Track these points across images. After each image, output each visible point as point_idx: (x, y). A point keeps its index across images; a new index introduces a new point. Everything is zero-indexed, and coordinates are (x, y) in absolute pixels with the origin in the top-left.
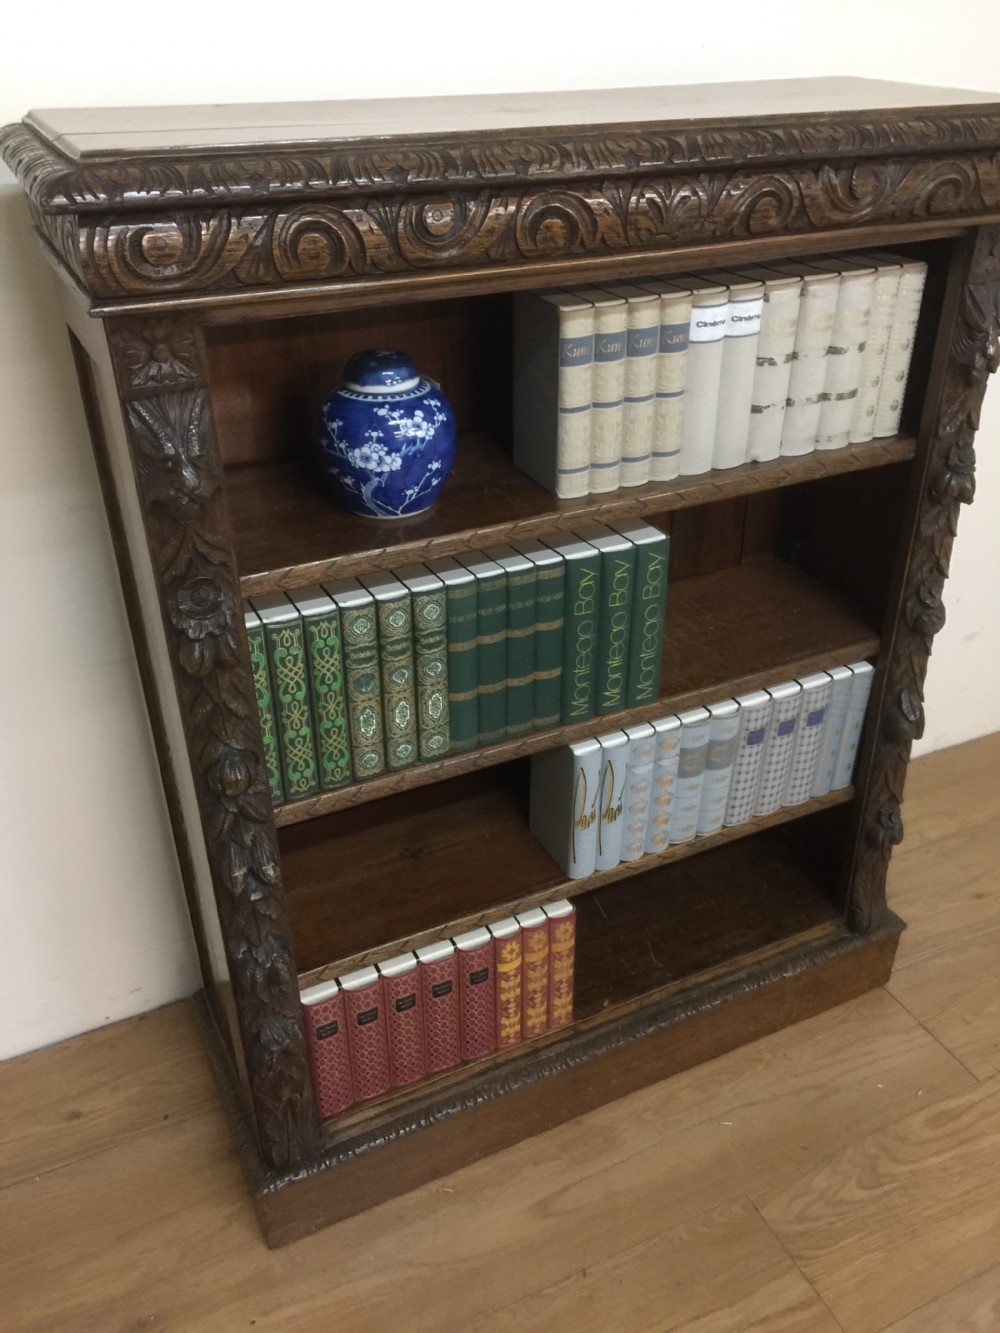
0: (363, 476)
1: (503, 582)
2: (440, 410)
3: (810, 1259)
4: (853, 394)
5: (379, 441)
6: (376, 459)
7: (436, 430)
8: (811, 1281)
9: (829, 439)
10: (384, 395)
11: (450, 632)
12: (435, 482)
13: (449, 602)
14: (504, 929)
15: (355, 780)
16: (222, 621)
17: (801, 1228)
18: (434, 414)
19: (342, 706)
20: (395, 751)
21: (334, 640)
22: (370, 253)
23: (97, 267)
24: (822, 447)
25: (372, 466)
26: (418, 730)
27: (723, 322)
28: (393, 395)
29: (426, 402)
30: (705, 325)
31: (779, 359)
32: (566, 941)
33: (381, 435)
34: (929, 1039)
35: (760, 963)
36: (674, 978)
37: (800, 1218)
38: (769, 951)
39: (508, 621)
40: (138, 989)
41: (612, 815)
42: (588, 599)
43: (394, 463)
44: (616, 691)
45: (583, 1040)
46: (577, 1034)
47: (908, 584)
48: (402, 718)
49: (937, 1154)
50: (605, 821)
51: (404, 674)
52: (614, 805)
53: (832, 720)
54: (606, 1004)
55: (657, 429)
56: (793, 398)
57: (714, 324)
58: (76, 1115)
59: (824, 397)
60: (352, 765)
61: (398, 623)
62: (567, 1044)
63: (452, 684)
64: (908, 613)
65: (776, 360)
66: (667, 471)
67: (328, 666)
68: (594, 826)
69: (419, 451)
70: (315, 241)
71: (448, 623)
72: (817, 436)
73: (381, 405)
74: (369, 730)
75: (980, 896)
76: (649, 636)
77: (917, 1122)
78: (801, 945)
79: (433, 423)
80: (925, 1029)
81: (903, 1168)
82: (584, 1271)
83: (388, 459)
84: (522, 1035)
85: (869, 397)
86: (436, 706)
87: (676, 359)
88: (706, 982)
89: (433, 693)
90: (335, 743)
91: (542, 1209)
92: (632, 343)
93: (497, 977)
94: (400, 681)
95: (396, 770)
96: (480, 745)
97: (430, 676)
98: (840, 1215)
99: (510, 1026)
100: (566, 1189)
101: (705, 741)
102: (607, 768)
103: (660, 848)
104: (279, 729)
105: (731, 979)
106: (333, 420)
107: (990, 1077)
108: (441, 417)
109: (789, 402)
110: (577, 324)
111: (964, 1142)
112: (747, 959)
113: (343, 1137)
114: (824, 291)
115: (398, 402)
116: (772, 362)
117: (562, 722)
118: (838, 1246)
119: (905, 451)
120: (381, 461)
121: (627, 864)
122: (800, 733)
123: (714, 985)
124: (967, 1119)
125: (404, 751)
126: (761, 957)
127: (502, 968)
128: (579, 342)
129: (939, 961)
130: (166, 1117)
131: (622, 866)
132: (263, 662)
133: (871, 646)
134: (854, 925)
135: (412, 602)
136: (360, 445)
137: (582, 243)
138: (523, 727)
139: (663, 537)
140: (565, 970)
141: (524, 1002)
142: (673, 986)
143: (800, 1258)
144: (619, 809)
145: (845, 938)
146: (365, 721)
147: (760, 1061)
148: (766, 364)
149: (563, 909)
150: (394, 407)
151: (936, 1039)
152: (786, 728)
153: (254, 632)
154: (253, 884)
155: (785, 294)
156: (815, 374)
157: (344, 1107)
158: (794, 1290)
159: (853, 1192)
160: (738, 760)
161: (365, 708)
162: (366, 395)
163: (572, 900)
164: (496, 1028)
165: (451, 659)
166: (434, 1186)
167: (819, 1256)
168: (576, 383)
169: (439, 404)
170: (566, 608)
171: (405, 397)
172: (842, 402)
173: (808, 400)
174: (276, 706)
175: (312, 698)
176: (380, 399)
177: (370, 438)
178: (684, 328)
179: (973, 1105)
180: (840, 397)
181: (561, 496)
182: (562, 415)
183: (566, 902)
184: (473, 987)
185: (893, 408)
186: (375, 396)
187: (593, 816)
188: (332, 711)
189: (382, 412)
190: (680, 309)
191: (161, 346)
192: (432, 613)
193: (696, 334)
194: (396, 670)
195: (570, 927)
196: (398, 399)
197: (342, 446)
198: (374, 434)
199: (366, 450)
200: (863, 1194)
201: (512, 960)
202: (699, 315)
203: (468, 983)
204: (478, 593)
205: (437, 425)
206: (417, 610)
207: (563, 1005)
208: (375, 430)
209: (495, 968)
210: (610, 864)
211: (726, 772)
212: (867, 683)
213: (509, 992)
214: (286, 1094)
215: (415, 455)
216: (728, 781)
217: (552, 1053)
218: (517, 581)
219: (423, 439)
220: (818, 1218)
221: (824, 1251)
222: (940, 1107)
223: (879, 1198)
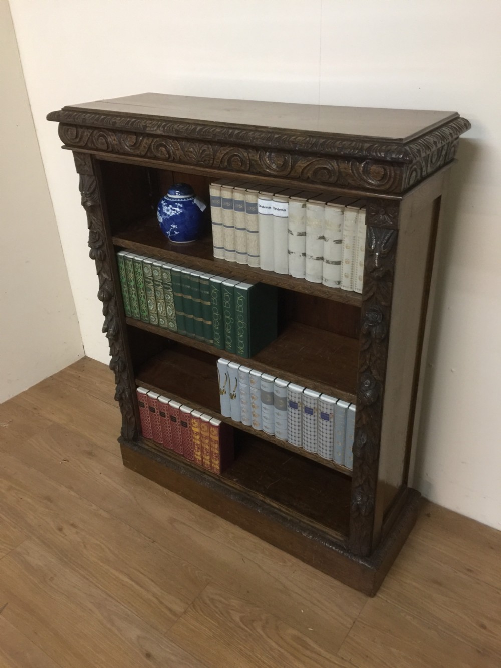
0: (158, 222)
1: (188, 277)
2: (180, 208)
4: (338, 263)
5: (160, 211)
7: (175, 214)
8: (185, 613)
9: (327, 281)
10: (168, 198)
11: (173, 287)
12: (176, 232)
13: (171, 275)
14: (195, 414)
15: (149, 323)
17: (208, 602)
18: (177, 208)
19: (143, 294)
20: (159, 320)
24: (324, 283)
26: (167, 317)
28: (170, 198)
29: (176, 204)
30: (263, 207)
31: (295, 233)
32: (215, 437)
35: (300, 521)
37: (212, 600)
38: (306, 520)
39: (200, 296)
41: (231, 396)
42: (215, 298)
43: (161, 220)
44: (230, 343)
45: (222, 485)
46: (220, 480)
48: (160, 309)
49: (279, 645)
52: (233, 393)
55: (246, 243)
56: (306, 253)
57: (265, 207)
59: (321, 259)
60: (148, 317)
61: (156, 274)
63: (176, 307)
65: (293, 232)
66: (253, 264)
67: (139, 278)
68: (226, 397)
71: (172, 283)
72: (321, 277)
74: (151, 307)
76: (240, 328)
77: (291, 632)
80: (354, 623)
81: (262, 633)
83: (160, 218)
84: (202, 462)
85: (346, 267)
86: (170, 311)
87: (251, 217)
89: (169, 306)
90: (142, 306)
91: (172, 521)
93: (191, 430)
94: (159, 295)
95: (161, 327)
96: (187, 335)
97: (167, 299)
98: (222, 614)
99: (197, 455)
100: (184, 524)
102: (228, 377)
103: (256, 428)
105: (283, 515)
107: (343, 659)
109: (304, 254)
110: (214, 191)
111: (292, 655)
114: (314, 209)
116: (291, 233)
117: (213, 344)
118: (205, 617)
122: (319, 420)
124: (308, 653)
125: (163, 322)
128: (216, 198)
129: (409, 618)
131: (240, 424)
132: (132, 270)
135: (161, 270)
138: (201, 338)
139: (248, 289)
140: (216, 449)
141: (202, 450)
143: (194, 606)
144: (235, 396)
146: (150, 304)
147: (285, 562)
149: (217, 423)
150: (167, 202)
151: (351, 629)
152: (309, 411)
153: (122, 257)
155: (296, 205)
156: (315, 246)
157: (148, 437)
158: (178, 608)
159: (237, 617)
160: (287, 412)
161: (150, 300)
163: (220, 422)
164: (193, 452)
165: (175, 297)
167: (198, 612)
168: (215, 214)
169: (181, 206)
170: (210, 299)
173: (311, 256)
174: (128, 284)
175: (137, 287)
178: (256, 205)
179: (319, 655)
180: (329, 262)
181: (215, 256)
182: (212, 224)
183: (218, 421)
184: (182, 427)
187: (225, 391)
188: (140, 294)
189: (163, 202)
190: (252, 197)
191: (83, 161)
192: (166, 277)
193: (260, 210)
194: (157, 291)
195: (217, 432)
199: (158, 213)
200: (238, 619)
201: (196, 427)
202: (261, 202)
203: (181, 424)
204: (181, 277)
206: (162, 273)
207: (216, 464)
208: (160, 208)
209: (190, 426)
210: (236, 419)
211: (283, 413)
213: (196, 440)
215: (166, 220)
216: (284, 418)
218: (193, 279)
219: (169, 216)
220: (216, 607)
221: (202, 614)
222: (308, 640)
223: (240, 627)
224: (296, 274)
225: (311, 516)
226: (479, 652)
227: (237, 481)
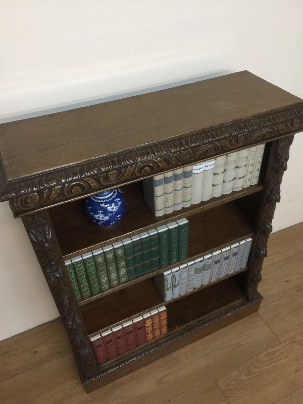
0: (99, 221)
1: (141, 241)
2: (119, 201)
3: (229, 397)
4: (243, 177)
5: (102, 213)
6: (101, 217)
7: (118, 208)
9: (237, 188)
10: (103, 199)
11: (125, 255)
12: (119, 219)
13: (124, 248)
14: (146, 316)
15: (101, 292)
16: (59, 273)
17: (228, 388)
18: (118, 203)
19: (96, 277)
20: (112, 284)
21: (93, 263)
22: (93, 187)
24: (235, 190)
25: (100, 219)
26: (119, 277)
27: (203, 168)
28: (105, 199)
29: (115, 200)
30: (197, 169)
31: (220, 174)
32: (164, 316)
33: (103, 212)
34: (268, 329)
35: (221, 312)
36: (196, 318)
39: (142, 249)
41: (176, 286)
42: (165, 241)
43: (107, 218)
44: (176, 259)
45: (171, 337)
46: (169, 335)
47: (261, 222)
48: (113, 276)
49: (268, 365)
50: (174, 288)
51: (113, 267)
52: (176, 284)
53: (240, 254)
54: (177, 327)
55: (184, 195)
56: (225, 180)
57: (200, 169)
58: (36, 352)
59: (235, 178)
60: (100, 288)
61: (110, 256)
62: (166, 339)
63: (127, 265)
64: (261, 229)
65: (219, 174)
66: (188, 205)
67: (92, 269)
68: (171, 289)
69: (114, 214)
70: (76, 189)
71: (125, 253)
72: (233, 188)
73: (102, 203)
76: (184, 246)
77: (262, 356)
78: (232, 306)
79: (117, 206)
80: (268, 326)
81: (258, 370)
82: (169, 401)
83: (105, 217)
84: (154, 338)
85: (248, 176)
86: (123, 272)
87: (189, 179)
88: (205, 319)
89: (122, 269)
90: (96, 285)
92: (176, 178)
93: (145, 327)
94: (112, 268)
95: (113, 287)
96: (137, 277)
97: (121, 266)
98: (239, 384)
99: (150, 336)
100: (166, 376)
101: (202, 265)
102: (174, 277)
103: (191, 291)
104: (79, 285)
106: (89, 206)
107: (284, 341)
108: (120, 203)
109: (224, 182)
110: (158, 177)
111: (274, 362)
112: (217, 311)
113: (105, 368)
114: (233, 156)
115: (107, 202)
116: (218, 174)
117: (160, 268)
118: (237, 394)
119: (260, 189)
120: (103, 218)
121: (181, 296)
122: (231, 258)
123: (207, 319)
124: (276, 354)
125: (115, 283)
126: (221, 310)
127: (146, 325)
128: (158, 181)
129: (273, 303)
131: (179, 297)
132: (73, 272)
133: (251, 234)
134: (248, 299)
135: (114, 250)
136: (97, 214)
137: (156, 170)
138: (149, 271)
139: (187, 221)
140: (164, 323)
141: (153, 331)
142: (196, 320)
143: (227, 397)
144: (178, 285)
145: (246, 303)
146: (103, 279)
147: (221, 336)
148: (216, 175)
149: (163, 308)
150: (106, 203)
151: (270, 329)
152: (227, 258)
153: (69, 266)
154: (74, 324)
155: (221, 158)
156: (231, 174)
157: (105, 360)
159: (243, 377)
160: (213, 267)
161: (103, 276)
162: (98, 199)
163: (166, 306)
164: (146, 337)
165: (126, 261)
166: (130, 375)
167: (232, 397)
168: (159, 190)
169: (119, 199)
170: (159, 243)
171: (109, 200)
173: (230, 181)
174: (78, 281)
175: (88, 277)
176: (102, 201)
177: (99, 213)
178: (191, 171)
179: (279, 350)
180: (240, 178)
181: (156, 216)
182: (155, 197)
184: (138, 331)
185: (256, 178)
186: (101, 200)
187: (170, 288)
188: (93, 279)
189: (102, 205)
190: (188, 168)
192: (120, 252)
193: (194, 172)
194: (111, 267)
195: (165, 313)
196: (107, 200)
197: (92, 213)
198: (101, 212)
199: (98, 215)
200: (245, 378)
201: (149, 323)
202: (194, 167)
203: (137, 330)
204: (133, 245)
205: (118, 206)
206: (116, 252)
207: (165, 330)
208: (101, 210)
209: (145, 325)
210: (176, 296)
211: (209, 271)
212: (251, 244)
213: (149, 330)
214: (88, 363)
215: (112, 215)
216: (209, 273)
217: (161, 341)
218: (144, 240)
219: (114, 211)
220: (233, 385)
221: (234, 395)
222: (269, 351)
223: (250, 379)
224: (218, 195)
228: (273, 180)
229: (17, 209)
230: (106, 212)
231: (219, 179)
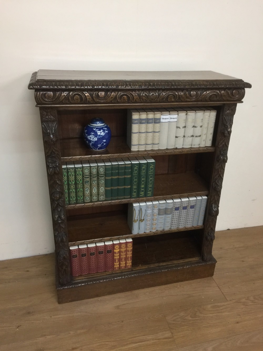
0: (90, 141)
1: (117, 166)
2: (107, 130)
3: (173, 329)
4: (200, 136)
5: (93, 135)
6: (93, 138)
7: (105, 134)
8: (172, 333)
9: (194, 145)
10: (96, 126)
11: (106, 175)
12: (105, 144)
13: (105, 168)
14: (116, 242)
15: (84, 203)
17: (174, 322)
18: (105, 131)
19: (82, 186)
20: (93, 198)
21: (81, 173)
22: (88, 100)
23: (37, 98)
24: (192, 147)
25: (92, 139)
26: (98, 194)
27: (168, 119)
28: (97, 126)
29: (104, 128)
30: (164, 119)
31: (181, 127)
32: (130, 248)
33: (94, 134)
34: (219, 290)
35: (179, 263)
36: (157, 263)
37: (174, 321)
38: (181, 261)
39: (118, 174)
40: (47, 248)
41: (141, 220)
42: (136, 172)
43: (96, 139)
44: (143, 193)
46: (132, 271)
47: (213, 179)
48: (95, 191)
49: (212, 314)
50: (140, 222)
51: (95, 182)
52: (142, 218)
53: (197, 208)
54: (140, 265)
55: (153, 139)
56: (185, 135)
57: (166, 119)
58: (28, 271)
59: (193, 136)
60: (83, 199)
61: (94, 171)
62: (130, 272)
63: (106, 186)
64: (213, 186)
65: (180, 127)
66: (156, 148)
67: (80, 177)
68: (138, 222)
69: (101, 137)
70: (77, 97)
71: (105, 173)
72: (191, 144)
73: (94, 128)
74: (87, 192)
75: (243, 261)
76: (151, 182)
77: (209, 306)
78: (189, 261)
79: (105, 132)
80: (219, 288)
81: (202, 315)
83: (95, 138)
84: (120, 267)
85: (204, 137)
86: (102, 189)
87: (158, 125)
88: (165, 265)
89: (101, 187)
90: (80, 194)
91: (118, 307)
92: (148, 121)
93: (114, 253)
94: (95, 183)
95: (93, 202)
96: (112, 200)
97: (101, 183)
98: (184, 321)
99: (117, 265)
100: (125, 304)
101: (164, 208)
102: (140, 210)
103: (154, 231)
104: (69, 189)
105: (171, 266)
106: (86, 130)
107: (231, 300)
108: (106, 132)
109: (184, 136)
110: (135, 116)
111: (219, 313)
112: (176, 262)
113: (76, 281)
114: (192, 115)
115: (98, 128)
116: (179, 128)
117: (130, 198)
118: (180, 328)
119: (212, 150)
120: (93, 139)
121: (146, 233)
122: (189, 210)
123: (166, 266)
124: (221, 308)
125: (95, 198)
126: (179, 262)
127: (115, 251)
128: (136, 120)
129: (227, 274)
130: (45, 275)
131: (144, 233)
132: (66, 175)
133: (206, 192)
134: (203, 260)
135: (98, 167)
136: (90, 135)
137: (131, 101)
138: (121, 197)
139: (154, 161)
140: (130, 255)
141: (120, 260)
142: (157, 265)
143: (172, 329)
144: (144, 219)
145: (201, 262)
146: (87, 190)
148: (178, 128)
150: (97, 128)
151: (220, 290)
152: (185, 208)
153: (65, 169)
154: (59, 219)
155: (182, 114)
156: (190, 131)
157: (77, 275)
158: (168, 334)
160: (173, 214)
161: (87, 188)
162: (93, 126)
163: (132, 239)
164: (114, 265)
165: (106, 180)
166: (96, 299)
167: (176, 329)
168: (135, 128)
169: (107, 129)
170: (131, 173)
171: (100, 127)
172: (197, 138)
173: (189, 136)
174: (68, 184)
175: (76, 184)
176: (95, 127)
177: (92, 134)
178: (160, 119)
179: (224, 305)
180: (196, 136)
181: (132, 150)
182: (132, 134)
183: (131, 239)
184: (108, 254)
185: (210, 140)
186: (94, 126)
187: (137, 220)
188: (80, 187)
189: (94, 129)
190: (158, 115)
191: (49, 113)
192: (102, 170)
193: (162, 120)
194: (93, 181)
195: (131, 244)
196: (98, 127)
197: (87, 135)
198: (92, 133)
199: (91, 136)
200: (190, 318)
201: (117, 249)
202: (162, 117)
203: (107, 253)
204: (112, 168)
205: (105, 133)
206: (99, 169)
207: (129, 263)
208: (93, 133)
209: (113, 250)
210: (142, 232)
211: (170, 216)
212: (206, 201)
213: (117, 257)
214: (64, 268)
215: (100, 138)
216: (171, 218)
217: (125, 273)
218: (120, 166)
219: (102, 135)
220: (179, 321)
221: (178, 328)
222: (216, 304)
223: (194, 320)
224: (179, 146)
225: (182, 258)
226: (251, 269)
227: (141, 265)
228: (222, 141)
229: (39, 99)
230: (96, 135)
231: (181, 132)
